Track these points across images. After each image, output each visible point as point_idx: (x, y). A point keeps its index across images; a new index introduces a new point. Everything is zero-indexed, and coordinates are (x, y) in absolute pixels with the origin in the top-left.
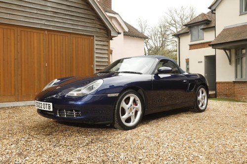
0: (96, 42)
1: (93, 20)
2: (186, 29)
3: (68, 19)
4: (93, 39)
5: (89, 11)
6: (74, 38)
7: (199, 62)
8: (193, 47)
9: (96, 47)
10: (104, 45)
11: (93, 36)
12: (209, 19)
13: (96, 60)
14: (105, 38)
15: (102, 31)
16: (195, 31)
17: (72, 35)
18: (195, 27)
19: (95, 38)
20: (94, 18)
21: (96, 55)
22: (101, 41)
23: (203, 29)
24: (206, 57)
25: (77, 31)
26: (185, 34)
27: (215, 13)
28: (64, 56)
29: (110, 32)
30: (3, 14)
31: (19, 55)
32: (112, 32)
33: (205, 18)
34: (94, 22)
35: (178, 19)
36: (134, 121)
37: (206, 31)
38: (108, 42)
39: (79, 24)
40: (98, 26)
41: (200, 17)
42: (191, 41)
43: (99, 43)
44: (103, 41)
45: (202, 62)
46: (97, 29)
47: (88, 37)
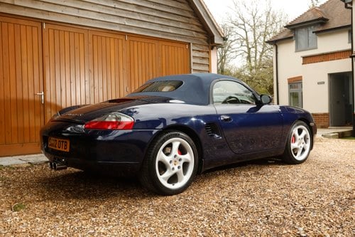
0: (193, 54)
1: (189, 18)
2: (287, 33)
3: (155, 16)
4: (189, 47)
5: (183, 5)
6: (164, 47)
7: (318, 83)
8: (308, 60)
9: (193, 60)
10: (203, 58)
11: (189, 43)
12: (325, 17)
14: (204, 47)
15: (201, 36)
16: (302, 35)
17: (161, 43)
18: (304, 30)
20: (190, 16)
22: (199, 51)
23: (317, 33)
24: (331, 75)
25: (167, 36)
26: (287, 40)
27: (351, 8)
29: (213, 36)
30: (70, 9)
32: (215, 38)
33: (319, 15)
34: (191, 21)
35: (248, 17)
37: (320, 36)
38: (208, 52)
39: (171, 24)
40: (196, 28)
41: (310, 14)
42: (296, 52)
43: (197, 54)
44: (203, 52)
45: (324, 83)
46: (194, 33)
47: (182, 46)
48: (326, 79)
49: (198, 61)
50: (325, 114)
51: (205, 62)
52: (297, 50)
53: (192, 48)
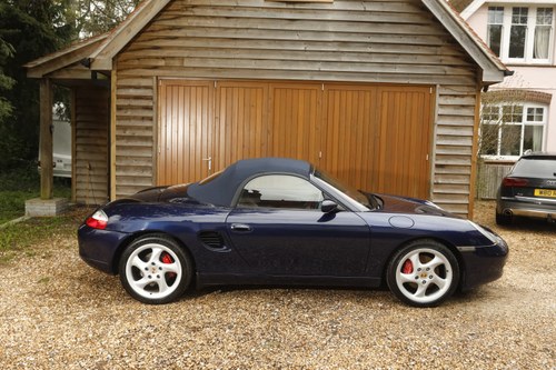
0: (439, 101)
1: (437, 46)
4: (434, 92)
5: (426, 27)
6: (385, 95)
9: (439, 111)
10: (463, 106)
11: (434, 86)
13: (437, 142)
14: (466, 89)
15: (460, 71)
17: (381, 89)
19: (439, 91)
20: (439, 42)
21: (438, 131)
25: (393, 78)
29: (482, 71)
32: (484, 73)
34: (439, 51)
40: (449, 60)
43: (451, 101)
44: (463, 96)
46: (446, 68)
51: (466, 112)
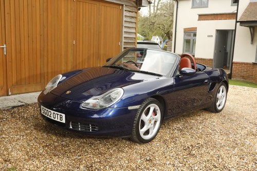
0: (125, 13)
7: (209, 36)
8: (203, 17)
9: (125, 19)
10: (132, 17)
11: (122, 5)
13: (124, 35)
14: (134, 8)
17: (101, 4)
19: (125, 8)
21: (125, 30)
22: (130, 11)
24: (218, 31)
28: (92, 31)
31: (46, 29)
36: (152, 132)
38: (136, 12)
42: (192, 8)
43: (128, 14)
44: (132, 12)
45: (212, 36)
47: (117, 6)
48: (214, 34)
49: (128, 20)
50: (210, 60)
51: (133, 20)
52: (193, 7)
53: (124, 9)
